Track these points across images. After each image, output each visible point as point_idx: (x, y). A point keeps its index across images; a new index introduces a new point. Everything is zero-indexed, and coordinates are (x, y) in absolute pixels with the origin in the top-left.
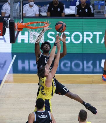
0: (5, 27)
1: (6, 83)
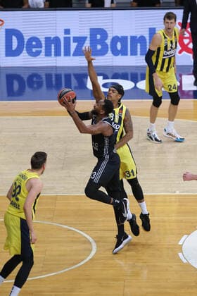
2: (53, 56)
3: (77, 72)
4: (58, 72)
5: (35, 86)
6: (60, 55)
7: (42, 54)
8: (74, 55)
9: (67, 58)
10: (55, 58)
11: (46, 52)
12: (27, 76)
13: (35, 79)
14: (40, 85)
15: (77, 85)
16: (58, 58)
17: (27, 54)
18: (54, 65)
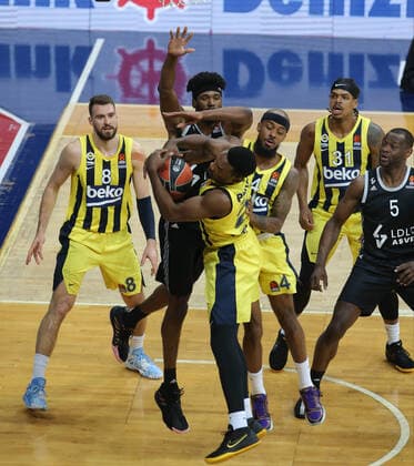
1: (68, 134)
2: (326, 13)
3: (378, 50)
4: (337, 50)
5: (285, 76)
6: (341, 13)
7: (302, 8)
8: (372, 14)
9: (357, 19)
10: (330, 19)
11: (311, 5)
12: (269, 55)
13: (285, 63)
14: (295, 75)
15: (375, 79)
16: (337, 19)
17: (270, 9)
18: (328, 33)
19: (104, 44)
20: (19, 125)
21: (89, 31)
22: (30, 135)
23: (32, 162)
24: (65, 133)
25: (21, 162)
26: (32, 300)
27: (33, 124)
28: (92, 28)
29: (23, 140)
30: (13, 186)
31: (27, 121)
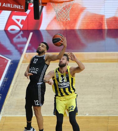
0: (28, 2)
1: (24, 63)
19: (33, 34)
20: (8, 61)
21: (28, 30)
22: (11, 63)
23: (13, 72)
24: (22, 63)
25: (9, 72)
26: (16, 115)
27: (12, 60)
28: (29, 29)
29: (10, 65)
30: (8, 80)
31: (10, 59)
